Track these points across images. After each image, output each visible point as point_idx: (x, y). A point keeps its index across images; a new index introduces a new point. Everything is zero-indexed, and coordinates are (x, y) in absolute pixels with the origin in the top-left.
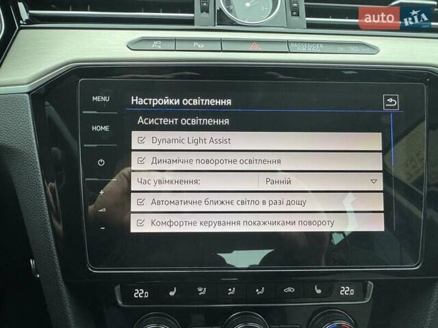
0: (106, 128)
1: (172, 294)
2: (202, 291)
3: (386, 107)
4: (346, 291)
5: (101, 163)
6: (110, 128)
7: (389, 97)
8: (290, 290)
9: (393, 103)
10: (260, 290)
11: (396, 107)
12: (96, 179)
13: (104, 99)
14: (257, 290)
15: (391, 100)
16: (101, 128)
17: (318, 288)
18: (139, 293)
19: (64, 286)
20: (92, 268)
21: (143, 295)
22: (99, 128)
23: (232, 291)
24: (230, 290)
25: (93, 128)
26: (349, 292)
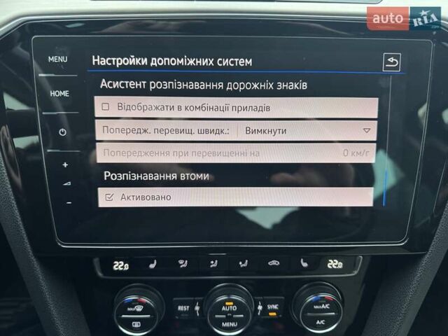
0: (65, 93)
1: (152, 266)
2: (183, 264)
3: (386, 68)
4: (334, 264)
5: (63, 133)
6: (70, 93)
7: (390, 56)
8: (274, 263)
9: (395, 63)
10: (243, 263)
11: (397, 68)
12: (58, 151)
13: (62, 59)
14: (241, 263)
15: (391, 60)
16: (61, 93)
17: (304, 261)
18: (119, 266)
19: (34, 260)
20: (61, 243)
21: (123, 267)
22: (57, 93)
23: (214, 264)
24: (212, 262)
25: (51, 94)
26: (337, 266)
